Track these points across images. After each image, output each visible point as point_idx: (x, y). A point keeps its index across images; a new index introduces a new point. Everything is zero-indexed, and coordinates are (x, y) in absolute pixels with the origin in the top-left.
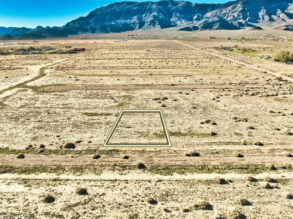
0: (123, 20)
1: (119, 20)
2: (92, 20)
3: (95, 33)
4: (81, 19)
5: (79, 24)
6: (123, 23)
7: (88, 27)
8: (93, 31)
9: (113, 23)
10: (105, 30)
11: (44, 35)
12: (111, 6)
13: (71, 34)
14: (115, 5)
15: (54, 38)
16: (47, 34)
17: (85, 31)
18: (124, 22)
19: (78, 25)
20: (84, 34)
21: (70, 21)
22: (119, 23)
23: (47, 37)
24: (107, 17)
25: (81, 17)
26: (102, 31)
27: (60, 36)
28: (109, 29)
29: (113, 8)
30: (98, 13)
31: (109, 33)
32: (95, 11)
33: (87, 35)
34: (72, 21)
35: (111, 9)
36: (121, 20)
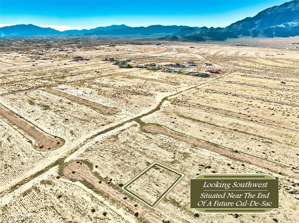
0: (296, 22)
1: (290, 22)
2: (259, 21)
3: (257, 37)
4: (248, 19)
5: (243, 26)
6: (294, 26)
7: (251, 30)
8: (255, 34)
9: (282, 26)
10: (269, 34)
11: (204, 37)
12: (286, 4)
13: (231, 37)
14: (291, 4)
15: (212, 41)
16: (207, 37)
17: (247, 34)
18: (296, 24)
19: (241, 27)
20: (244, 38)
21: (235, 22)
22: (290, 25)
23: (206, 40)
24: (278, 18)
25: (248, 18)
26: (265, 35)
27: (219, 40)
28: (274, 33)
29: (288, 7)
30: (268, 13)
31: (273, 38)
32: (265, 11)
33: (248, 38)
34: (237, 22)
35: (285, 8)
36: (294, 22)
